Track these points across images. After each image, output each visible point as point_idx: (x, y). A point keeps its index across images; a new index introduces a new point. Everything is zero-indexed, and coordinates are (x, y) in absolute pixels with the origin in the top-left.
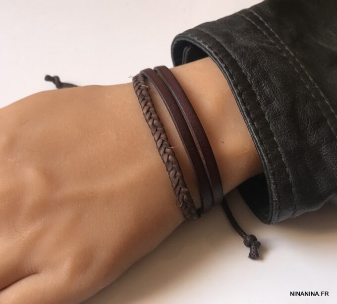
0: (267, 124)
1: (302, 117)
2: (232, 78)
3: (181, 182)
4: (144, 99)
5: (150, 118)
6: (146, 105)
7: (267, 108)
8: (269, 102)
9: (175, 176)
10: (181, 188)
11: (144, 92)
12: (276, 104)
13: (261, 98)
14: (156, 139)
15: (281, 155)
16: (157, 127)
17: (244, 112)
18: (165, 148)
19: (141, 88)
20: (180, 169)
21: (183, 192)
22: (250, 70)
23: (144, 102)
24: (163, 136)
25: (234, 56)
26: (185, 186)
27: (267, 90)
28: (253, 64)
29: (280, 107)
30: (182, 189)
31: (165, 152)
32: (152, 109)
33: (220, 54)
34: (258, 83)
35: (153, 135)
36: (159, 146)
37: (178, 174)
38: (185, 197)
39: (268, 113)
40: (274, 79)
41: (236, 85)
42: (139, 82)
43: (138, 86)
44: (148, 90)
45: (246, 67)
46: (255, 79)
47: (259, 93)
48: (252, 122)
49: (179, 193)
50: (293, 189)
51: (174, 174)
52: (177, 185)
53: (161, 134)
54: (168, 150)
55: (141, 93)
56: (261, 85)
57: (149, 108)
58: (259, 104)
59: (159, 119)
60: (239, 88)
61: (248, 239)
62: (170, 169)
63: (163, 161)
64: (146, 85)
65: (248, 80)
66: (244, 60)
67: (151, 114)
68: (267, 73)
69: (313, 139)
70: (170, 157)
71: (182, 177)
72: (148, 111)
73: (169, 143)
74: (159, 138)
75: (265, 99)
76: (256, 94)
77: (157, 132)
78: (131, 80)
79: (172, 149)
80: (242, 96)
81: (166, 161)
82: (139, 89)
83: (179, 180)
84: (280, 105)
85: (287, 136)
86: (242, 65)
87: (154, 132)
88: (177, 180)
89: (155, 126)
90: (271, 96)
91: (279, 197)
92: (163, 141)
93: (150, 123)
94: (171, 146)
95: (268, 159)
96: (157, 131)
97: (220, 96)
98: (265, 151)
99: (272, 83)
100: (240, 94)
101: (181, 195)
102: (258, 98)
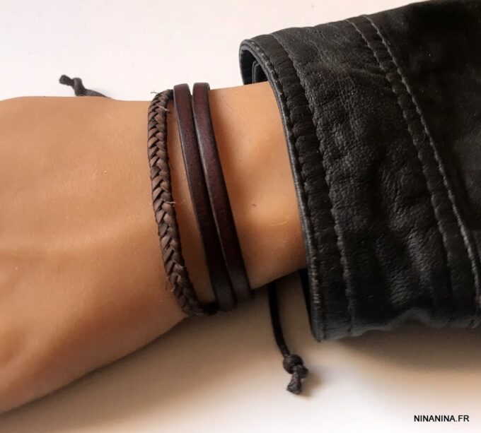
0: (326, 188)
1: (388, 185)
2: (288, 114)
3: (175, 254)
4: (154, 127)
5: (154, 155)
6: (154, 135)
7: (332, 165)
8: (337, 156)
9: (168, 245)
10: (174, 264)
11: (158, 117)
12: (347, 161)
13: (326, 148)
14: (154, 186)
15: (337, 237)
16: (160, 170)
17: (294, 166)
18: (163, 202)
19: (157, 110)
20: (178, 236)
21: (177, 271)
22: (320, 106)
23: (154, 130)
24: (164, 184)
25: (304, 82)
26: (182, 262)
27: (339, 138)
28: (325, 99)
29: (352, 166)
30: (176, 266)
31: (160, 208)
32: (161, 143)
33: (282, 76)
34: (327, 126)
37: (173, 242)
38: (179, 278)
39: (332, 173)
40: (356, 125)
41: (290, 125)
42: (159, 101)
43: (153, 107)
44: (165, 115)
45: (316, 100)
46: (323, 119)
47: (325, 141)
48: (301, 181)
49: (171, 271)
50: (348, 291)
51: (167, 241)
52: (169, 259)
53: (162, 181)
54: (166, 206)
55: (153, 118)
56: (331, 130)
57: (158, 140)
58: (320, 157)
59: (167, 159)
60: (295, 130)
62: (163, 232)
64: (166, 107)
65: (313, 119)
66: (315, 90)
67: (158, 149)
68: (347, 114)
69: (399, 220)
70: (167, 216)
71: (179, 248)
72: (154, 145)
73: (171, 196)
74: (158, 186)
75: (332, 151)
76: (319, 142)
77: (157, 177)
78: (151, 98)
79: (172, 204)
80: (296, 141)
81: (159, 220)
82: (154, 110)
83: (173, 252)
84: (353, 163)
85: (353, 210)
87: (153, 177)
88: (169, 251)
89: (158, 167)
90: (343, 148)
91: (322, 299)
92: (162, 191)
93: (153, 161)
94: (172, 200)
95: (313, 238)
96: (158, 175)
97: (267, 139)
98: (311, 227)
99: (350, 129)
100: (293, 139)
101: (174, 275)
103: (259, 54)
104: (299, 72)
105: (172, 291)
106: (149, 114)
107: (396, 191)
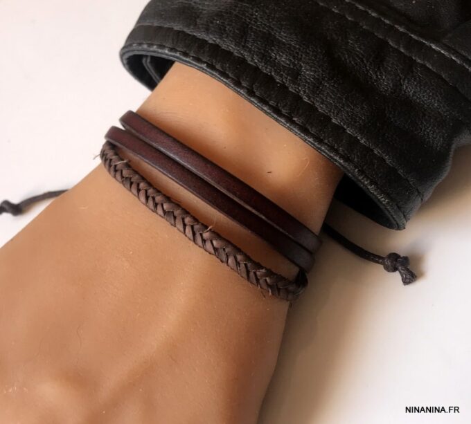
0: (312, 108)
1: (353, 63)
2: (227, 77)
3: (249, 265)
4: (131, 183)
5: (156, 205)
6: (139, 190)
7: (299, 85)
8: (295, 75)
9: (238, 263)
10: (255, 273)
11: (125, 173)
12: (307, 72)
13: (281, 76)
14: (182, 229)
15: (356, 137)
16: (173, 212)
17: (272, 114)
18: (201, 235)
19: (118, 167)
20: (238, 250)
21: (262, 276)
22: (243, 46)
23: (134, 186)
24: (187, 220)
25: (211, 39)
26: (259, 266)
27: (283, 59)
28: (242, 36)
29: (315, 72)
30: (258, 273)
31: (204, 241)
32: (150, 191)
33: (190, 51)
34: (265, 57)
35: (175, 225)
36: (192, 238)
37: (239, 257)
38: (268, 279)
39: (305, 92)
40: (283, 36)
41: (237, 83)
42: (111, 160)
43: (112, 168)
44: (128, 166)
45: (236, 45)
46: (257, 55)
47: (275, 71)
49: (258, 280)
50: (401, 172)
51: (234, 261)
52: (248, 272)
53: (183, 219)
54: (206, 235)
55: (122, 177)
56: (271, 58)
57: (146, 191)
58: (284, 87)
59: (168, 199)
60: (244, 84)
61: (388, 263)
62: (224, 258)
63: (210, 253)
64: (123, 160)
65: (249, 62)
66: (227, 37)
67: (154, 198)
68: (270, 34)
69: (385, 83)
70: (214, 242)
71: (248, 258)
72: (147, 198)
73: (202, 224)
74: (185, 225)
75: (288, 74)
76: (271, 76)
77: (177, 220)
78: (99, 161)
79: (210, 230)
80: (254, 93)
81: (212, 251)
82: (116, 171)
83: (246, 265)
84: (313, 69)
85: (348, 106)
86: (228, 45)
87: (173, 222)
88: (243, 266)
89: (169, 212)
90: (294, 64)
91: (388, 195)
92: (192, 227)
93: (160, 211)
94: (207, 227)
95: (342, 157)
96: (175, 218)
97: (227, 111)
98: (332, 148)
99: (284, 44)
100: (251, 93)
101: (261, 281)
102: (278, 79)
103: (151, 49)
104: (198, 35)
105: (270, 294)
106: (115, 177)
107: (363, 61)
